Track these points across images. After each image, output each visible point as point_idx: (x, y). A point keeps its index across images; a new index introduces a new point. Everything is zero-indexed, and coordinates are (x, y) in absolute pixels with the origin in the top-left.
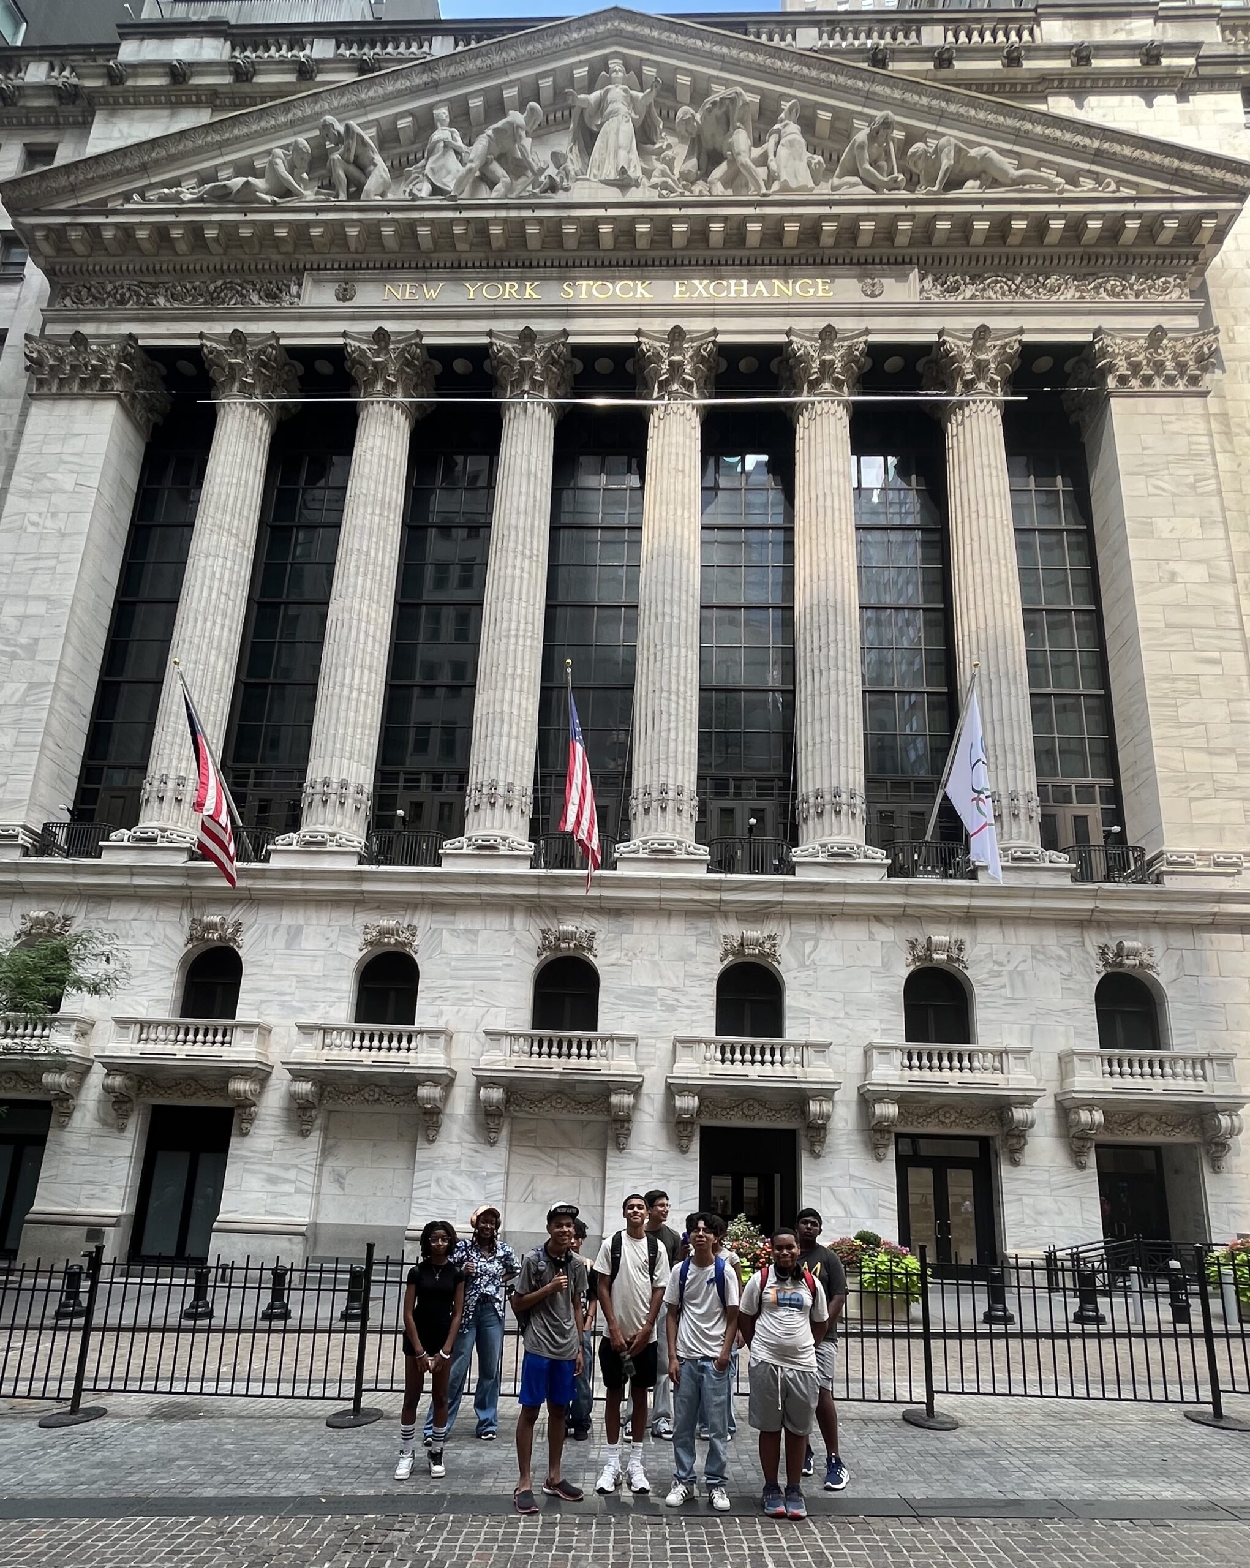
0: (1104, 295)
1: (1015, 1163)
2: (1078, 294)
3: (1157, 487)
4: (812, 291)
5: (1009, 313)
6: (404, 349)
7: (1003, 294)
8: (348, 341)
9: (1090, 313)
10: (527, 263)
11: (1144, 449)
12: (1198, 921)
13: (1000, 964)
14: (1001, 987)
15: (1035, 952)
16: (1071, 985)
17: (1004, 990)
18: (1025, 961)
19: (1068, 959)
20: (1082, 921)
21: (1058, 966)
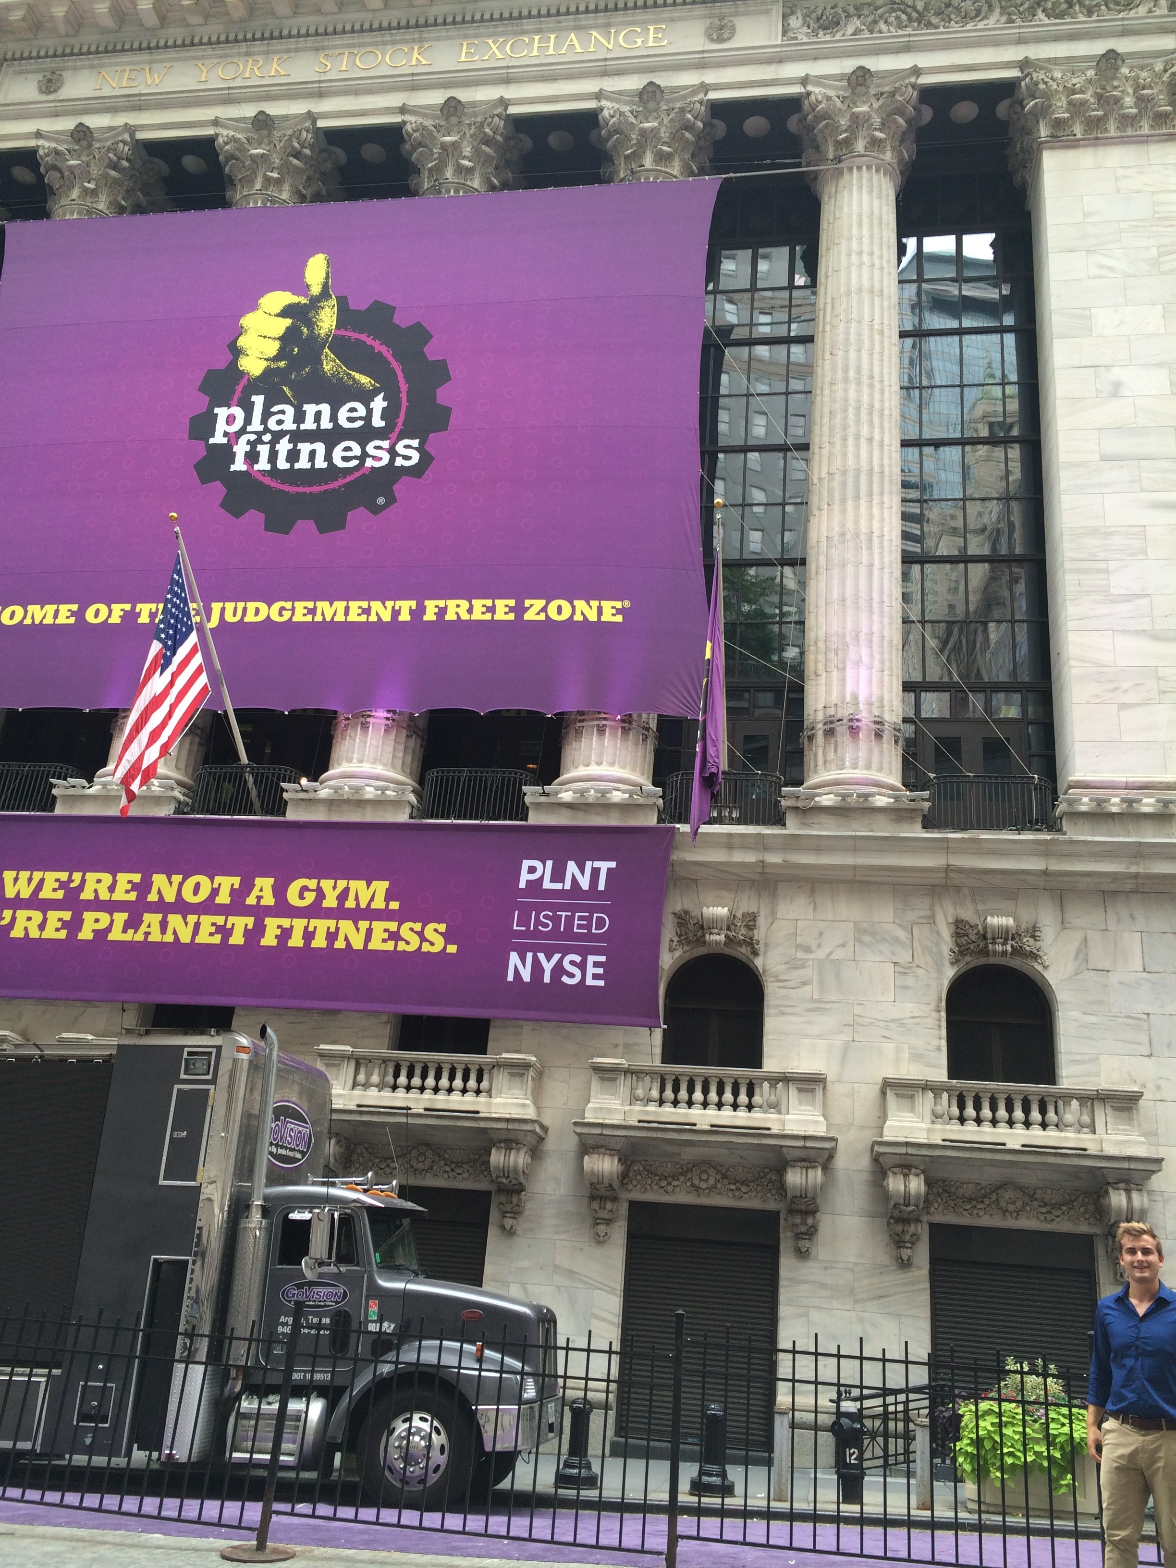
0: (1041, 15)
1: (802, 1254)
2: (1004, 19)
3: (1100, 266)
4: (639, 41)
5: (907, 48)
6: (109, 150)
7: (900, 26)
8: (41, 142)
9: (1021, 41)
10: (276, 34)
11: (1085, 215)
12: (1113, 887)
13: (808, 949)
14: (804, 984)
15: (860, 931)
16: (909, 981)
17: (808, 988)
18: (843, 945)
19: (908, 942)
20: (933, 886)
21: (893, 953)
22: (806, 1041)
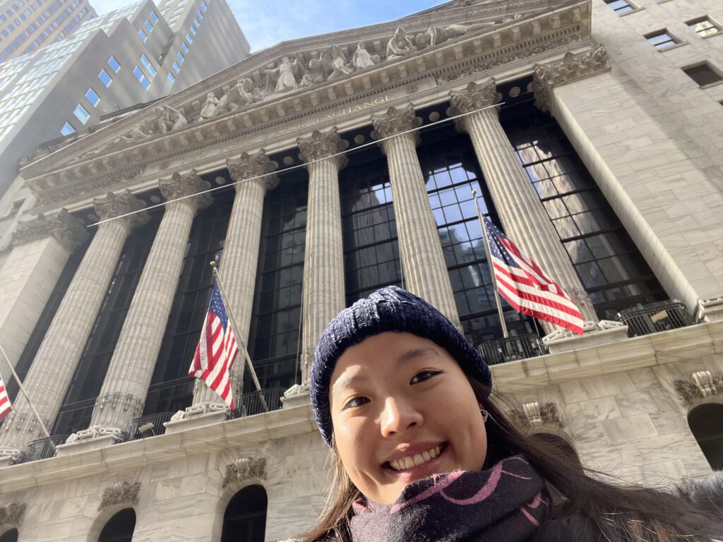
2: (520, 59)
4: (383, 100)
5: (486, 75)
6: (187, 179)
7: (481, 71)
8: (161, 182)
9: (529, 62)
13: (593, 417)
14: (601, 435)
15: (619, 401)
16: (662, 421)
18: (613, 410)
19: (651, 400)
20: (651, 367)
21: (645, 408)
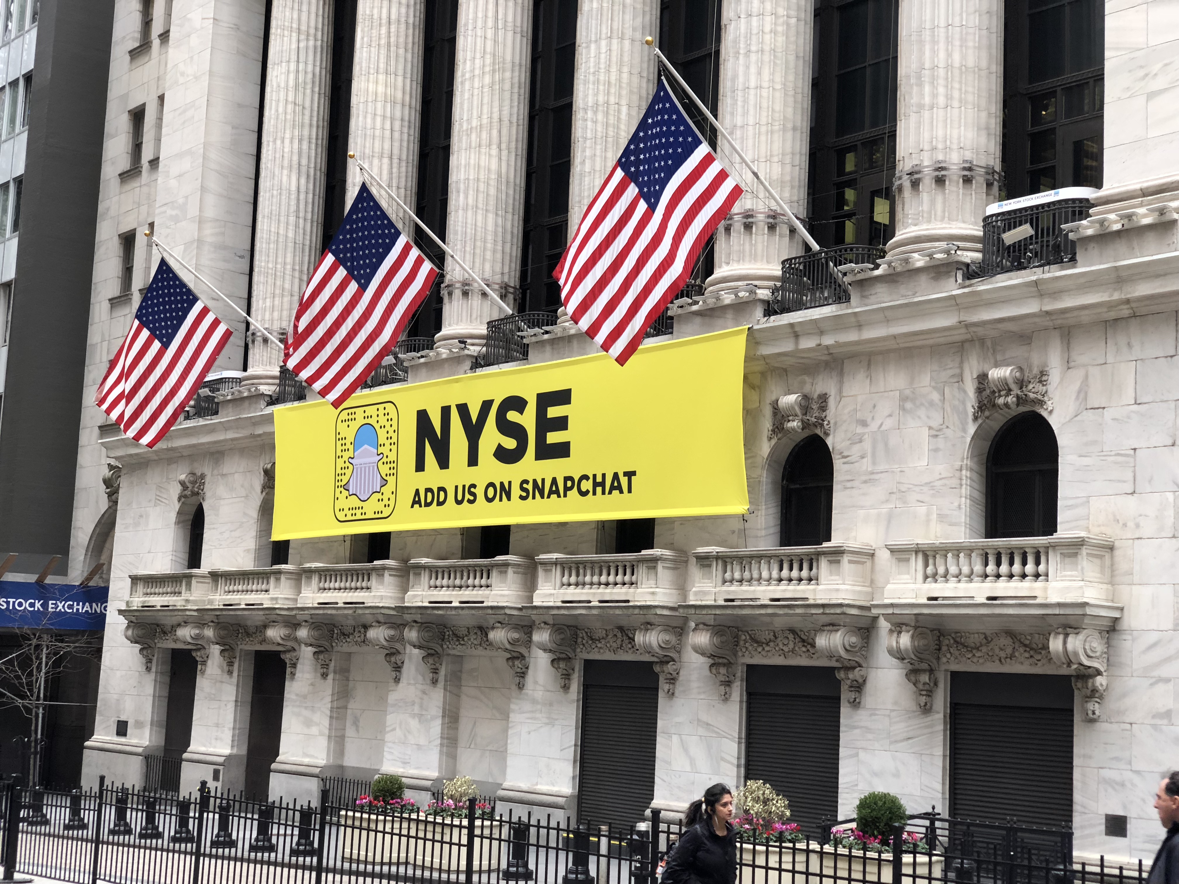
1: (855, 705)
12: (1113, 315)
13: (864, 423)
14: (862, 457)
15: (904, 399)
16: (940, 442)
17: (865, 460)
18: (890, 416)
19: (940, 404)
20: (959, 343)
21: (928, 417)
22: (862, 512)
